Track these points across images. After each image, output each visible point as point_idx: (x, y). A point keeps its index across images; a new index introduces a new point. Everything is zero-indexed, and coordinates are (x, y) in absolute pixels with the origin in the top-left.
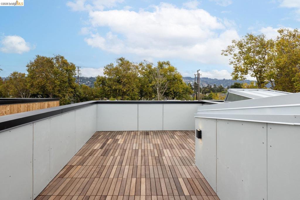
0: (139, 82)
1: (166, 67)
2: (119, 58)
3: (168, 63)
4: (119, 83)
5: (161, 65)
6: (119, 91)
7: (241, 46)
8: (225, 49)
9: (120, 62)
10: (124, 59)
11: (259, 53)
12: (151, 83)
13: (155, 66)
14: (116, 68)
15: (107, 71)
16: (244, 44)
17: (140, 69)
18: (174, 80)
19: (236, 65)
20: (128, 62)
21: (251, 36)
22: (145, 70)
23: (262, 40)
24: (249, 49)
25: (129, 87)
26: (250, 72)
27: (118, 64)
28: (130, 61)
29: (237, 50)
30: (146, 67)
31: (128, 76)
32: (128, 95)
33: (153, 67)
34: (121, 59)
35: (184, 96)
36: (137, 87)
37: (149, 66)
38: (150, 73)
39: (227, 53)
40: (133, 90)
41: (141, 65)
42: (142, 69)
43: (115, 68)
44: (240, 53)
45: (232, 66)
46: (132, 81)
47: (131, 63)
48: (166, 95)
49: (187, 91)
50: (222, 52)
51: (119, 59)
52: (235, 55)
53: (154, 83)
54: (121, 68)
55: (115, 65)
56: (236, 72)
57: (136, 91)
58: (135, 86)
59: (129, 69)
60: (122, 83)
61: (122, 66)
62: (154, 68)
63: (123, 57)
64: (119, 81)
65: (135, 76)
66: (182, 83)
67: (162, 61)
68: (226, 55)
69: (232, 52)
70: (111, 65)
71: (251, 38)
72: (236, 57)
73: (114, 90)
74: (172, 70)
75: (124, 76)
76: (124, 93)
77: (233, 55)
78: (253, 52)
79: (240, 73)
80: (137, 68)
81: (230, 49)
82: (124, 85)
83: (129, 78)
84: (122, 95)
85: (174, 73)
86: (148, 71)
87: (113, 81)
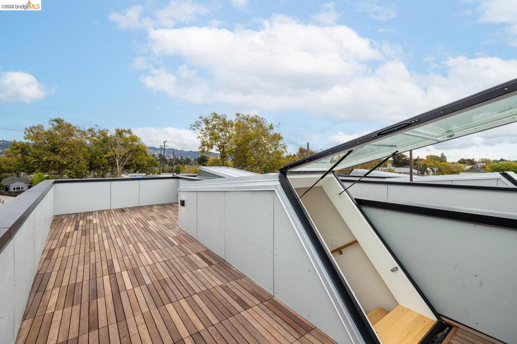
0: (88, 152)
1: (128, 135)
2: (54, 118)
3: (129, 132)
4: (54, 152)
5: (120, 133)
6: (55, 163)
7: (207, 122)
8: (193, 124)
9: (56, 124)
10: (63, 121)
11: (222, 130)
12: (105, 153)
13: (112, 133)
14: (49, 133)
15: (32, 134)
16: (210, 120)
17: (90, 136)
18: (137, 151)
19: (203, 139)
20: (70, 125)
21: (215, 114)
22: (97, 138)
23: (224, 119)
24: (214, 126)
25: (72, 159)
26: (215, 147)
27: (51, 126)
28: (74, 125)
29: (204, 126)
30: (98, 134)
31: (71, 144)
32: (70, 168)
33: (109, 135)
34: (56, 120)
35: (149, 168)
36: (85, 158)
37: (103, 133)
38: (105, 141)
39: (195, 128)
40: (78, 162)
41: (90, 130)
42: (92, 136)
43: (47, 131)
44: (206, 128)
45: (200, 140)
46: (76, 151)
47: (75, 128)
48: (127, 168)
49: (152, 163)
50: (190, 126)
51: (54, 120)
52: (202, 130)
53: (110, 154)
54: (57, 132)
55: (47, 127)
56: (203, 146)
57: (84, 164)
58: (81, 157)
59: (72, 135)
60: (60, 152)
61: (60, 130)
62: (111, 136)
63: (61, 118)
64: (54, 150)
65: (82, 145)
66: (146, 155)
67: (121, 128)
68: (194, 129)
69: (199, 127)
70: (40, 127)
71: (216, 116)
72: (202, 132)
73: (44, 162)
74: (134, 139)
75: (63, 144)
76: (63, 167)
77: (200, 130)
78: (217, 129)
79: (206, 148)
80: (84, 133)
81: (197, 125)
82: (63, 155)
83: (71, 146)
84: (59, 168)
85: (137, 143)
86: (102, 139)
87: (43, 149)
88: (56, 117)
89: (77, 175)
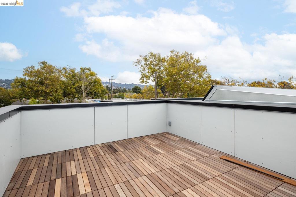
0: (63, 84)
1: (88, 72)
2: (41, 61)
3: (89, 70)
4: (42, 84)
5: (83, 70)
6: (42, 92)
7: (146, 60)
8: (135, 61)
9: (42, 65)
10: (47, 63)
11: (157, 65)
12: (74, 85)
13: (78, 70)
14: (38, 71)
15: (28, 73)
16: (148, 58)
17: (64, 73)
18: (95, 83)
19: (143, 73)
20: (51, 66)
21: (152, 53)
22: (69, 74)
23: (159, 56)
24: (151, 62)
25: (52, 89)
26: (152, 78)
27: (39, 67)
28: (53, 65)
29: (143, 63)
30: (69, 72)
31: (51, 79)
32: (51, 96)
33: (76, 72)
34: (43, 63)
35: (102, 95)
36: (61, 88)
37: (72, 71)
38: (73, 76)
39: (137, 64)
40: (57, 91)
41: (64, 69)
42: (66, 73)
43: (37, 70)
44: (145, 64)
45: (141, 73)
46: (55, 83)
47: (55, 67)
48: (88, 95)
49: (104, 92)
50: (133, 63)
51: (41, 63)
52: (142, 66)
53: (77, 85)
54: (43, 71)
55: (37, 68)
56: (142, 78)
57: (60, 92)
58: (58, 88)
59: (53, 72)
60: (45, 84)
61: (45, 69)
62: (77, 72)
63: (46, 61)
64: (41, 83)
65: (58, 79)
66: (101, 86)
67: (83, 67)
68: (136, 65)
69: (140, 64)
70: (32, 67)
71: (152, 55)
72: (142, 67)
73: (35, 91)
74: (92, 74)
75: (47, 79)
76: (47, 94)
77: (140, 66)
78: (153, 65)
79: (145, 79)
80: (60, 71)
81: (139, 62)
82: (47, 86)
84: (45, 96)
85: (95, 77)
86: (72, 74)
87: (34, 83)
88: (42, 61)
89: (56, 100)
